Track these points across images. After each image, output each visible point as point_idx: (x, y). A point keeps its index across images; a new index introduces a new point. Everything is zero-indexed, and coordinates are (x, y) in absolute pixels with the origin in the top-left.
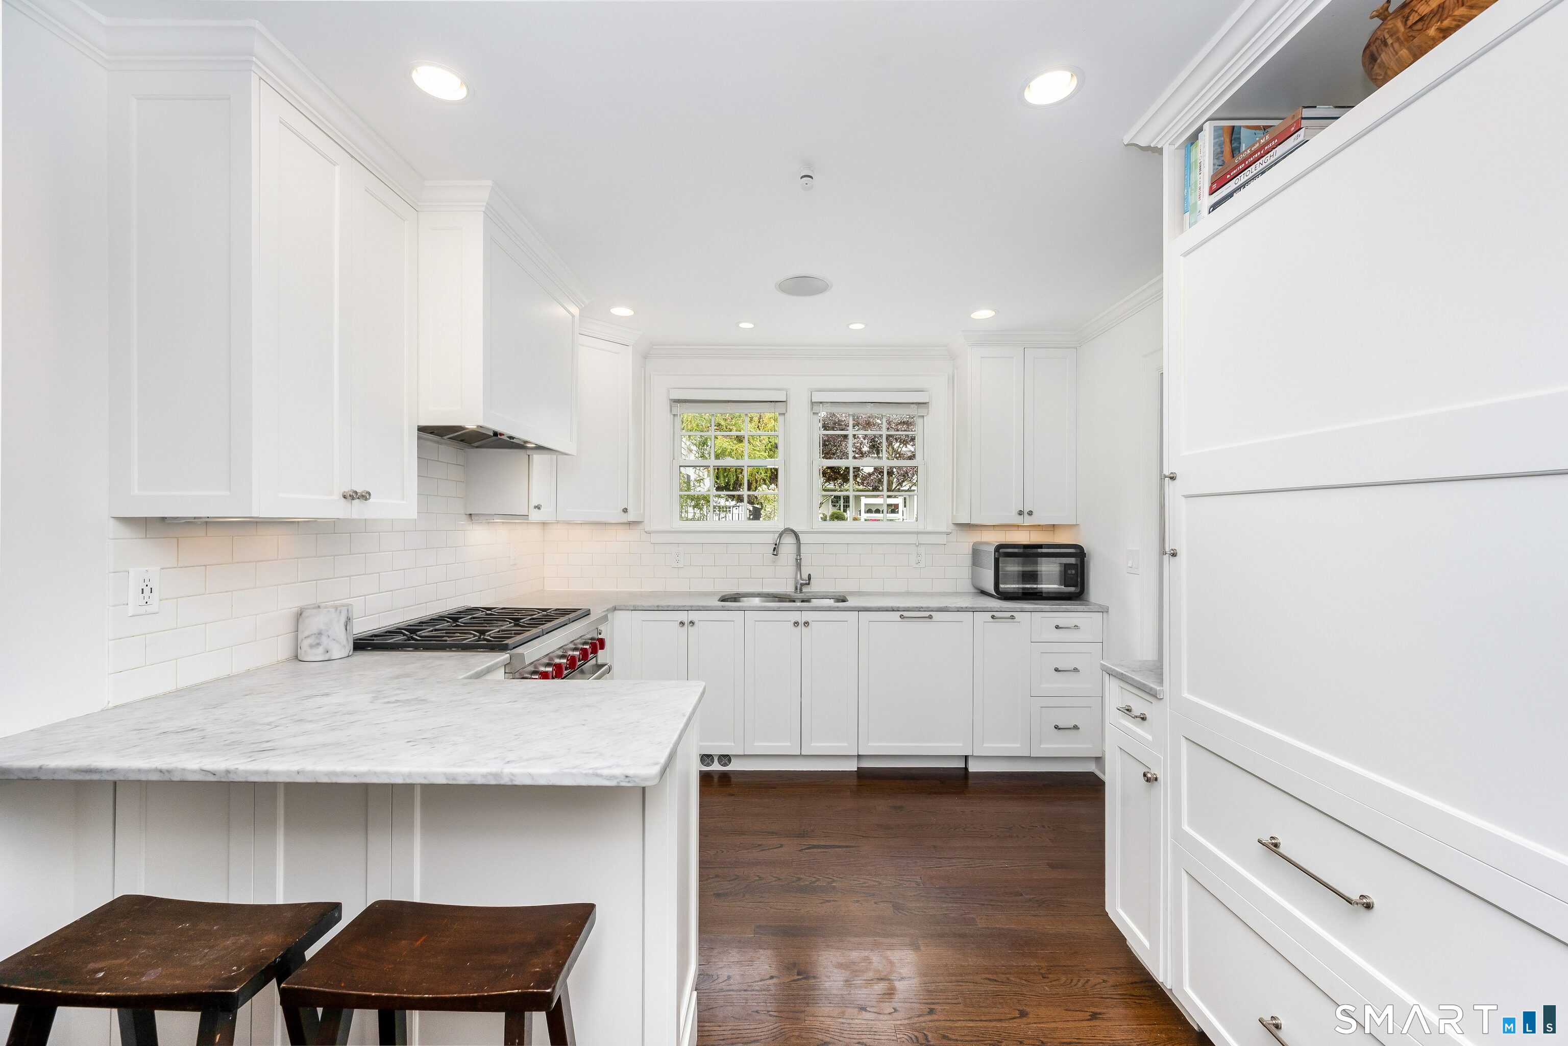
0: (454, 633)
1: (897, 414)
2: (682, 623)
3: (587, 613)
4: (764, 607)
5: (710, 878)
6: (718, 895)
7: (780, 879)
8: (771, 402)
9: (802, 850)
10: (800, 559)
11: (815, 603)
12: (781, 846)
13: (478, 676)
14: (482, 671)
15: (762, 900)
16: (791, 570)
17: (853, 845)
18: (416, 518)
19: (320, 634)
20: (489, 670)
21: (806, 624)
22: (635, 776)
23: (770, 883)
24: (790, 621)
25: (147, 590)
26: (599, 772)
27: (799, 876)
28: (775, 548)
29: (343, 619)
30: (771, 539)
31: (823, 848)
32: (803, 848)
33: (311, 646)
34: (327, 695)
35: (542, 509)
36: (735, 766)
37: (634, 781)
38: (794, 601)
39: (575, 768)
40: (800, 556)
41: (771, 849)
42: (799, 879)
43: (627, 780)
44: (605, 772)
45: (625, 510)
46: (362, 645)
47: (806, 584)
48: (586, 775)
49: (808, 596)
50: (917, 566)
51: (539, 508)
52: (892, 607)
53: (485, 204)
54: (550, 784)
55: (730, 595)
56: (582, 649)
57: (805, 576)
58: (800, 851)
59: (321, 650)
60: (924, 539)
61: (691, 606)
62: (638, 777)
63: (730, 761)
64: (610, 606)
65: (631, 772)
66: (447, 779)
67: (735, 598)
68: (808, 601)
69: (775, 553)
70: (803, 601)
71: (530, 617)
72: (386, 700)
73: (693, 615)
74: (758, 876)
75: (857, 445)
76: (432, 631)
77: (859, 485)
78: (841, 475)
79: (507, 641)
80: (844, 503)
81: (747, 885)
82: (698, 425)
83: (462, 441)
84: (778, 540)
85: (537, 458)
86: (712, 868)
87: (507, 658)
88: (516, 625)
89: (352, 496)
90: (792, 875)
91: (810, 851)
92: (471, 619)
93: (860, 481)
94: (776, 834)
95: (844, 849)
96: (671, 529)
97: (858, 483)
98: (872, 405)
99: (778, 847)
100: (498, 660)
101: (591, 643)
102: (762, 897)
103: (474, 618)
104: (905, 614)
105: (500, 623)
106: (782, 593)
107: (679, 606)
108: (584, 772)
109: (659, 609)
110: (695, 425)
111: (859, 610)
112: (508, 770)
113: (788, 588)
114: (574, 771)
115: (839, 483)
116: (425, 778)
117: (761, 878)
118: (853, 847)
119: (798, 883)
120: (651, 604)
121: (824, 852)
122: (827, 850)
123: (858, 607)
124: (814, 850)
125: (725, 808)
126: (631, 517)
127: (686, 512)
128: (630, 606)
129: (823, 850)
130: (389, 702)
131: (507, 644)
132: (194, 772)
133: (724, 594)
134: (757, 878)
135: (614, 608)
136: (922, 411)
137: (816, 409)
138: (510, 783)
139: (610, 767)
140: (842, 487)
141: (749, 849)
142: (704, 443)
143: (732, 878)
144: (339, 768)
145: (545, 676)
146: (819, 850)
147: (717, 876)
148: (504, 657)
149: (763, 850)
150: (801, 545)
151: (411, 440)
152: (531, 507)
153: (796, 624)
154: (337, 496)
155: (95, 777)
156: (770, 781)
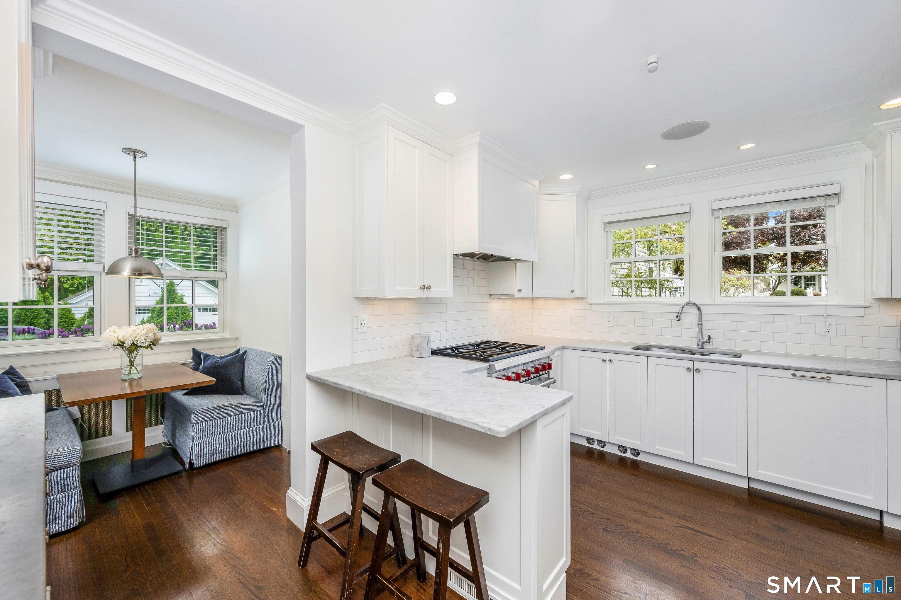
0: (473, 352)
1: (801, 208)
2: (604, 361)
3: (543, 348)
4: (662, 355)
5: (603, 518)
6: (605, 530)
7: (653, 538)
8: (677, 214)
9: (678, 526)
10: (702, 324)
11: (713, 357)
12: (662, 518)
13: (470, 372)
14: (472, 370)
15: (635, 545)
16: (695, 332)
17: (725, 539)
18: (453, 296)
19: (418, 346)
20: (476, 370)
21: (698, 370)
22: (493, 430)
23: (644, 537)
24: (684, 367)
25: (363, 324)
26: (478, 423)
27: (669, 542)
28: (677, 316)
29: (427, 341)
30: (677, 309)
31: (695, 532)
32: (679, 526)
33: (416, 351)
34: (410, 371)
35: (522, 291)
36: (641, 458)
37: (493, 433)
38: (694, 354)
39: (469, 419)
40: (701, 322)
41: (653, 517)
42: (668, 544)
43: (490, 431)
44: (481, 424)
45: (572, 291)
46: (435, 353)
47: (707, 342)
48: (473, 423)
49: (708, 351)
50: (827, 334)
51: (520, 291)
52: (782, 366)
53: (478, 144)
54: (459, 424)
55: (645, 346)
56: (536, 368)
57: (705, 336)
58: (675, 526)
59: (419, 353)
60: (831, 311)
61: (610, 350)
62: (494, 431)
63: (639, 454)
64: (560, 346)
65: (492, 427)
66: (423, 411)
67: (648, 348)
68: (707, 355)
69: (678, 319)
70: (702, 355)
71: (511, 348)
72: (426, 376)
73: (611, 356)
74: (637, 530)
75: (819, 233)
76: (465, 350)
77: (822, 267)
78: (800, 259)
79: (490, 358)
80: (805, 282)
81: (627, 532)
82: (645, 234)
83: (483, 259)
84: (681, 310)
85: (519, 264)
86: (607, 513)
87: (487, 366)
88: (502, 351)
89: (423, 288)
90: (663, 539)
91: (683, 529)
92: (485, 346)
93: (823, 263)
94: (660, 509)
95: (715, 539)
96: (605, 302)
97: (820, 265)
98: (773, 204)
99: (659, 518)
100: (482, 366)
101: (543, 365)
102: (635, 543)
103: (486, 346)
104: (797, 373)
105: (495, 349)
106: (686, 347)
107: (602, 350)
108: (472, 422)
109: (589, 350)
110: (643, 234)
111: (748, 365)
112: (444, 413)
113: (692, 345)
114: (468, 420)
115: (799, 266)
116: (417, 409)
117: (638, 532)
118: (723, 540)
119: (665, 546)
120: (584, 347)
121: (695, 534)
122: (698, 534)
123: (746, 363)
124: (687, 530)
125: (628, 482)
126: (577, 295)
127: (640, 291)
128: (572, 347)
129: (694, 533)
130: (427, 377)
131: (489, 359)
132: (357, 390)
133: (639, 345)
134: (636, 531)
135: (563, 347)
136: (831, 201)
137: (716, 214)
138: (444, 419)
139: (484, 423)
140: (802, 269)
141: (636, 511)
142: (652, 246)
143: (618, 524)
144: (392, 398)
145: (509, 378)
146: (692, 532)
147: (608, 519)
148: (486, 365)
149: (646, 516)
150: (703, 315)
151: (450, 262)
152: (517, 290)
153: (689, 369)
154: (418, 288)
155: (337, 386)
156: (667, 475)
